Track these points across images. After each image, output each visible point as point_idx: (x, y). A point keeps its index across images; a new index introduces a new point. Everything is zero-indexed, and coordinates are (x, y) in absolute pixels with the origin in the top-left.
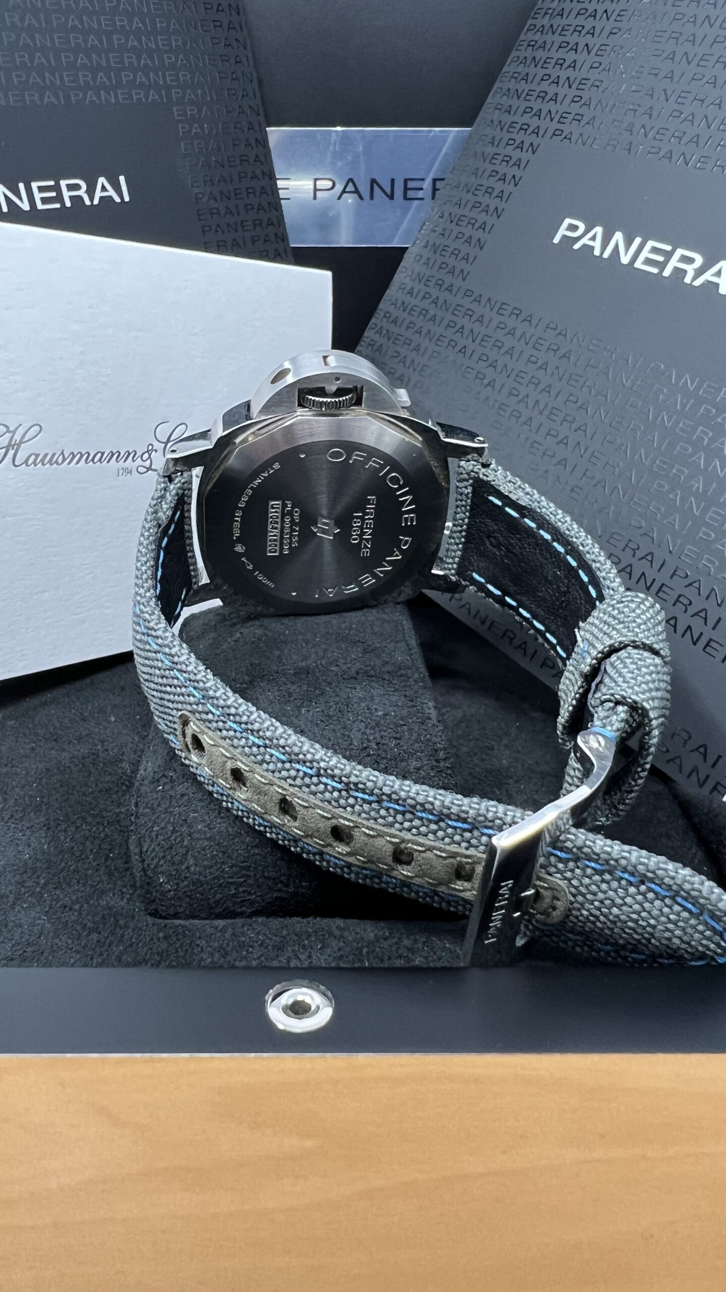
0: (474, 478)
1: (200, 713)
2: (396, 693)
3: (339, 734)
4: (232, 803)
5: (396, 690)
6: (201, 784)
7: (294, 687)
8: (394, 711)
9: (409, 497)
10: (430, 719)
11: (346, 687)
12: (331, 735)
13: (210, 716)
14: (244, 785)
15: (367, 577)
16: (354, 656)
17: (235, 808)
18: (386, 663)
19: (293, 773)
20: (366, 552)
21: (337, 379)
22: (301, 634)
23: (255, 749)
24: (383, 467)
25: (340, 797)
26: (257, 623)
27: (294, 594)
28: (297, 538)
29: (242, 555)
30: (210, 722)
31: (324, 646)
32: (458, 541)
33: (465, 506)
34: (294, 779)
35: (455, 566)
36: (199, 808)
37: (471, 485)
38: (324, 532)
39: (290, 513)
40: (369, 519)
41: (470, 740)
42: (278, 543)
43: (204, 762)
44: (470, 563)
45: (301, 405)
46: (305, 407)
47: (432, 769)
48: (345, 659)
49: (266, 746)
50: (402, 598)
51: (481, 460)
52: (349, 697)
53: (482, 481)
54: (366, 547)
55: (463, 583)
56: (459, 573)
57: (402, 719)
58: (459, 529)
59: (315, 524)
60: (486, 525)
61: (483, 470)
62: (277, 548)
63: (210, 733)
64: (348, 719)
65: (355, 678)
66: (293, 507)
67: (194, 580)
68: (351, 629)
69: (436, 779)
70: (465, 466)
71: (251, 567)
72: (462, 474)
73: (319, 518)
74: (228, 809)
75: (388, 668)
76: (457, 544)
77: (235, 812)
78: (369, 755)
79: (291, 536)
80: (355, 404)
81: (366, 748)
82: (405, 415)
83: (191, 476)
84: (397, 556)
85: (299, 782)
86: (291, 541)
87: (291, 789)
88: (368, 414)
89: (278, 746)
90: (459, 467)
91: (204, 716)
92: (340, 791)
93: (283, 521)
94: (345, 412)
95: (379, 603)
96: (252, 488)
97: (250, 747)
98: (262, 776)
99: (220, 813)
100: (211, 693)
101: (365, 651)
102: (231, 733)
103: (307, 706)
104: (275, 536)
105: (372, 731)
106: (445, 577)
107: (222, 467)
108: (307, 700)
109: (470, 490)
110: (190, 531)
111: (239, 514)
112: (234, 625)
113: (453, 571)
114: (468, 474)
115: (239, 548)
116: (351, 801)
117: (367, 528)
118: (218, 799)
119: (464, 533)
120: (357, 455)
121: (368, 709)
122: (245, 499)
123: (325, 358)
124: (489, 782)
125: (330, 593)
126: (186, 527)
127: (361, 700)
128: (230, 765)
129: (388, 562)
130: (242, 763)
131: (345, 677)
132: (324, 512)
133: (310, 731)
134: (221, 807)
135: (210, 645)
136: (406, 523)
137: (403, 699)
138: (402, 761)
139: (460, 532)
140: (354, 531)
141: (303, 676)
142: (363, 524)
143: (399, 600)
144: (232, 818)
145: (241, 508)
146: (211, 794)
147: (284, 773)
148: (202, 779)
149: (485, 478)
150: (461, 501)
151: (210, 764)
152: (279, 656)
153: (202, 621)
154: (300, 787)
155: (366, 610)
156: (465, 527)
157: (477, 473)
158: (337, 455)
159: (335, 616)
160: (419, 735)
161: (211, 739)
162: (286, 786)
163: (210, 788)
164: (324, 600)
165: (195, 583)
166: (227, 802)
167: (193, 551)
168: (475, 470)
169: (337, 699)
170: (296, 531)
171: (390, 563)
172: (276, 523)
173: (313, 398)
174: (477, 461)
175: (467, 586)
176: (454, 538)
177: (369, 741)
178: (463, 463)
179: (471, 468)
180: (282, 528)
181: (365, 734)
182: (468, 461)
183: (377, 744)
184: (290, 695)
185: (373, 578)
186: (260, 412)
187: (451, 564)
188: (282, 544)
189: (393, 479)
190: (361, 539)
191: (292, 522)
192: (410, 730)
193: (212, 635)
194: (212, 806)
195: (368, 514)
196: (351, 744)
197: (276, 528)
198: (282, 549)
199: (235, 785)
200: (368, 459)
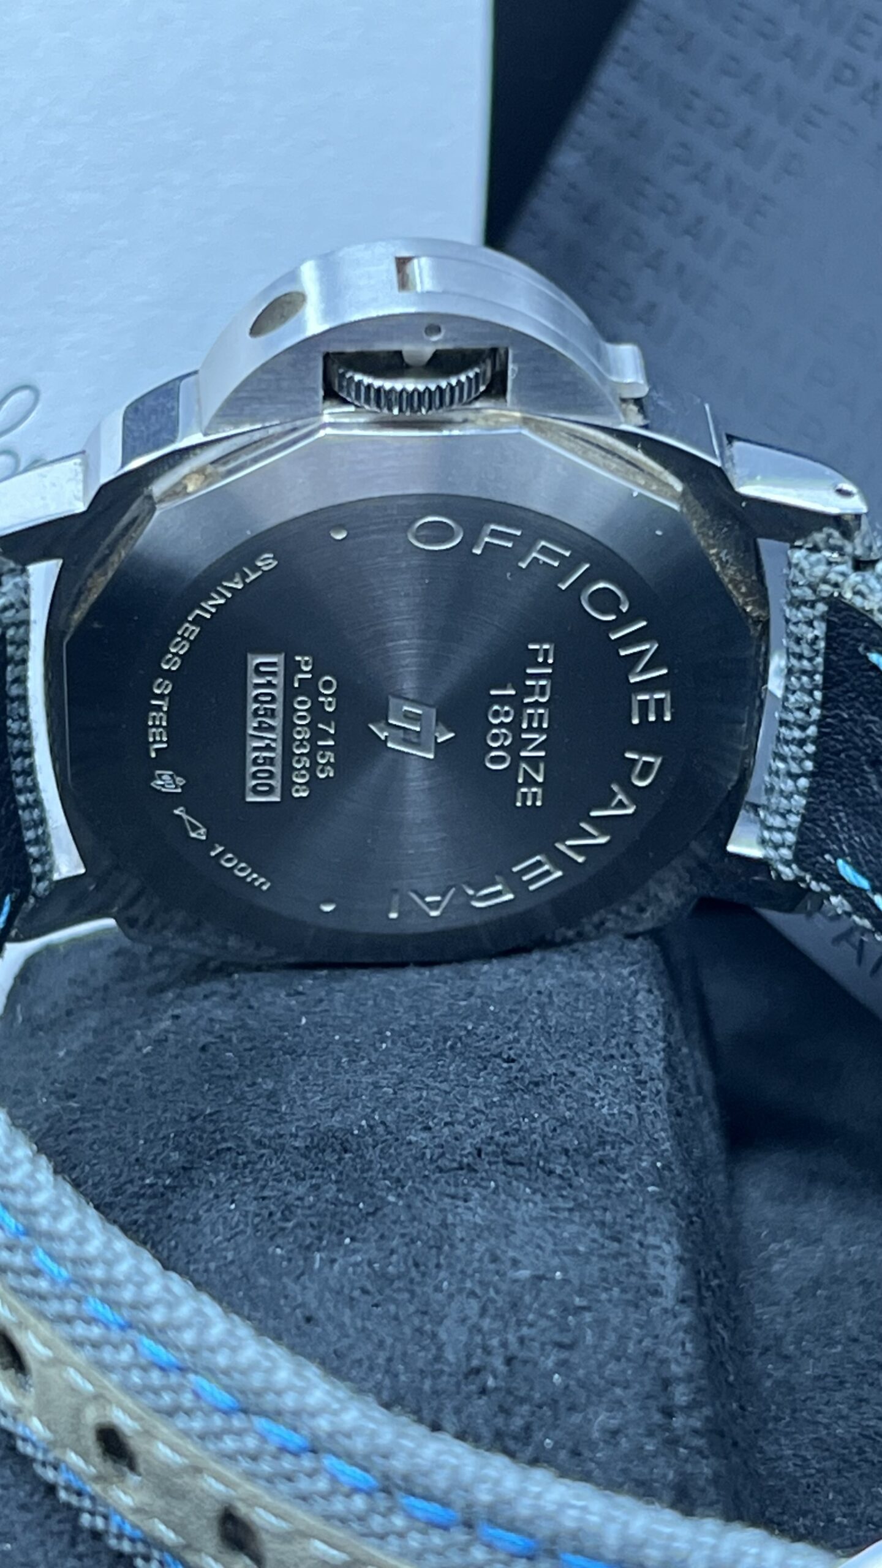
0: (830, 601)
1: (18, 1273)
2: (576, 1216)
3: (407, 1330)
4: (106, 1517)
5: (580, 1206)
6: (26, 1461)
7: (301, 1190)
8: (564, 1270)
9: (649, 647)
10: (656, 1292)
11: (442, 1194)
12: (385, 1332)
13: (43, 1285)
14: (132, 1467)
15: (539, 864)
16: (476, 1103)
17: (114, 1529)
18: (564, 1122)
19: (251, 1443)
20: (531, 796)
21: (434, 329)
22: (337, 1029)
23: (155, 1377)
24: (569, 565)
25: (372, 1510)
26: (222, 986)
27: (328, 908)
28: (331, 756)
29: (173, 799)
30: (42, 1297)
31: (398, 1069)
32: (795, 768)
33: (811, 674)
34: (254, 1458)
35: (790, 837)
36: (18, 1528)
37: (822, 618)
38: (407, 738)
39: (310, 688)
40: (536, 704)
41: (832, 1343)
42: (277, 770)
43: (29, 1403)
44: (829, 830)
45: (331, 394)
46: (345, 402)
47: (650, 1434)
48: (452, 1110)
49: (183, 1370)
50: (647, 921)
51: (849, 549)
52: (444, 1224)
53: (850, 608)
54: (530, 781)
55: (814, 885)
56: (800, 857)
57: (581, 1293)
58: (797, 734)
59: (382, 716)
60: (868, 731)
61: (855, 578)
62: (276, 783)
63: (44, 1328)
64: (438, 1289)
65: (471, 1168)
66: (316, 673)
67: (37, 869)
68: (483, 1015)
69: (661, 1461)
70: (805, 565)
71: (201, 834)
72: (795, 584)
73: (393, 702)
74: (97, 1535)
75: (570, 1139)
76: (795, 777)
77: (113, 1542)
78: (483, 1391)
79: (315, 749)
80: (487, 394)
81: (477, 1371)
82: (632, 423)
83: (26, 589)
84: (621, 805)
85: (265, 1467)
86: (314, 763)
87: (249, 1488)
88: (525, 422)
89: (210, 1372)
90: (790, 565)
91: (28, 1282)
92: (369, 1494)
93: (289, 711)
94: (457, 416)
95: (581, 936)
96: (198, 620)
97: (144, 1369)
98: (173, 1448)
99: (73, 1543)
100: (44, 1222)
101: (511, 1088)
102: (96, 1331)
103: (330, 1248)
104: (268, 748)
105: (498, 1325)
106: (763, 865)
107: (115, 561)
108: (331, 1229)
109: (820, 629)
110: (26, 735)
111: (162, 688)
112: (161, 988)
113: (786, 853)
114: (813, 587)
115: (166, 782)
116: (399, 1522)
117: (530, 729)
118: (68, 1506)
119: (810, 748)
120: (494, 534)
121: (495, 1259)
122: (179, 648)
123: (402, 263)
124: (866, 1468)
125: (434, 906)
126: (14, 726)
127: (479, 1232)
128: (92, 1416)
129: (596, 822)
130: (125, 1410)
131: (442, 1162)
132: (409, 686)
133: (330, 1318)
134: (77, 1528)
135: (87, 1048)
136: (643, 716)
137: (594, 1232)
138: (572, 1408)
139: (801, 743)
140: (495, 737)
141: (331, 1158)
142: (517, 721)
143: (639, 928)
144: (105, 1559)
145: (167, 674)
146: (51, 1489)
147: (229, 1443)
148: (29, 1450)
149: (858, 602)
150: (800, 657)
151: (43, 1410)
152: (271, 1095)
153: (70, 973)
154: (270, 1480)
155: (536, 956)
156: (812, 730)
157: (836, 585)
158: (441, 532)
159: (447, 971)
160: (623, 1338)
161: (45, 1343)
162: (231, 1475)
163: (50, 1475)
164: (414, 925)
165: (40, 879)
166: (92, 1514)
167: (34, 788)
168: (833, 577)
169: (413, 1230)
170: (326, 735)
171: (602, 824)
172: (272, 714)
173: (367, 380)
174: (840, 550)
175: (825, 896)
176: (783, 759)
177: (487, 1351)
178: (798, 555)
179: (820, 570)
180: (289, 726)
181: (477, 1329)
182: (815, 549)
183: (509, 1361)
184: (288, 1212)
185: (558, 867)
186: (216, 416)
187: (780, 830)
188: (288, 770)
189: (597, 599)
190: (517, 759)
191: (317, 710)
192: (601, 1324)
193: (93, 1020)
194: (53, 1525)
195: (531, 691)
196: (438, 1359)
197: (271, 729)
198: (287, 784)
199: (108, 1468)
200: (524, 544)
